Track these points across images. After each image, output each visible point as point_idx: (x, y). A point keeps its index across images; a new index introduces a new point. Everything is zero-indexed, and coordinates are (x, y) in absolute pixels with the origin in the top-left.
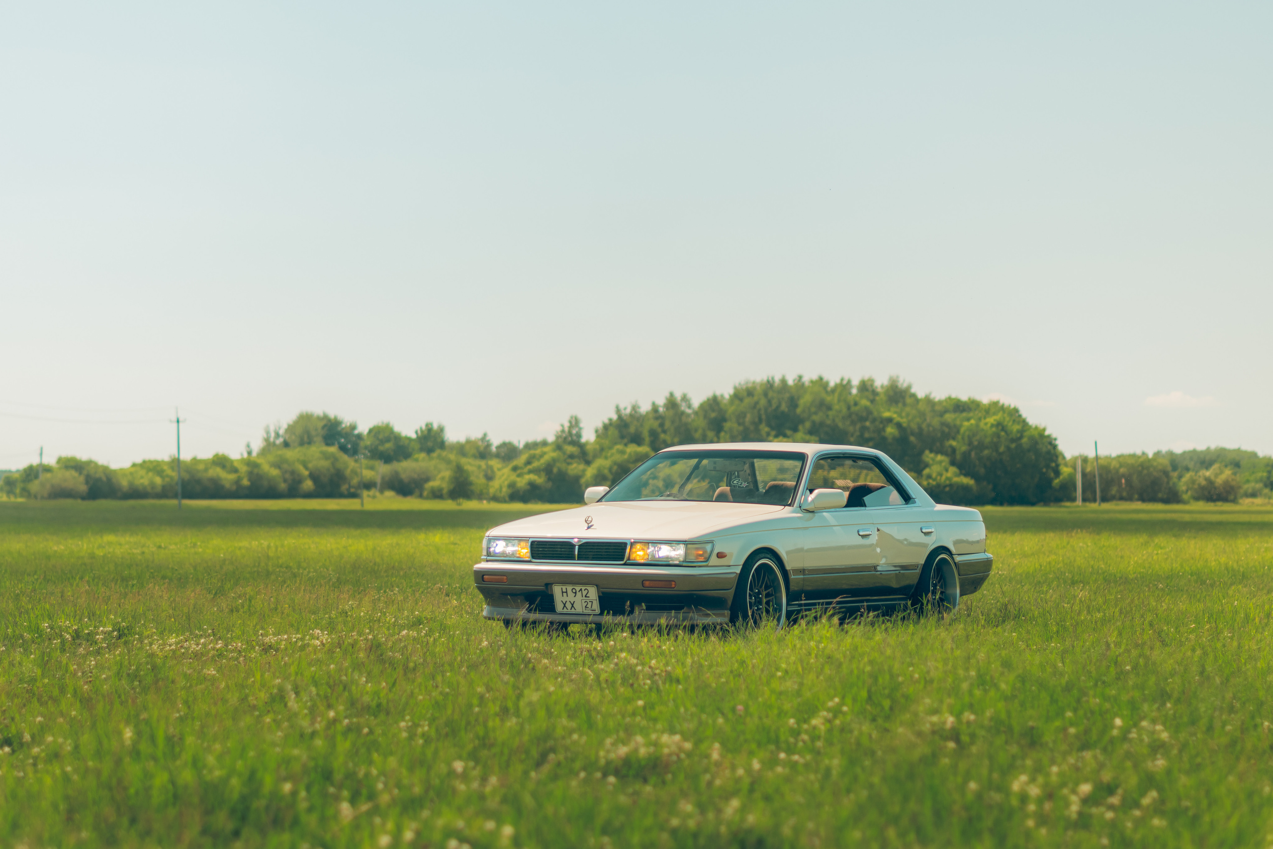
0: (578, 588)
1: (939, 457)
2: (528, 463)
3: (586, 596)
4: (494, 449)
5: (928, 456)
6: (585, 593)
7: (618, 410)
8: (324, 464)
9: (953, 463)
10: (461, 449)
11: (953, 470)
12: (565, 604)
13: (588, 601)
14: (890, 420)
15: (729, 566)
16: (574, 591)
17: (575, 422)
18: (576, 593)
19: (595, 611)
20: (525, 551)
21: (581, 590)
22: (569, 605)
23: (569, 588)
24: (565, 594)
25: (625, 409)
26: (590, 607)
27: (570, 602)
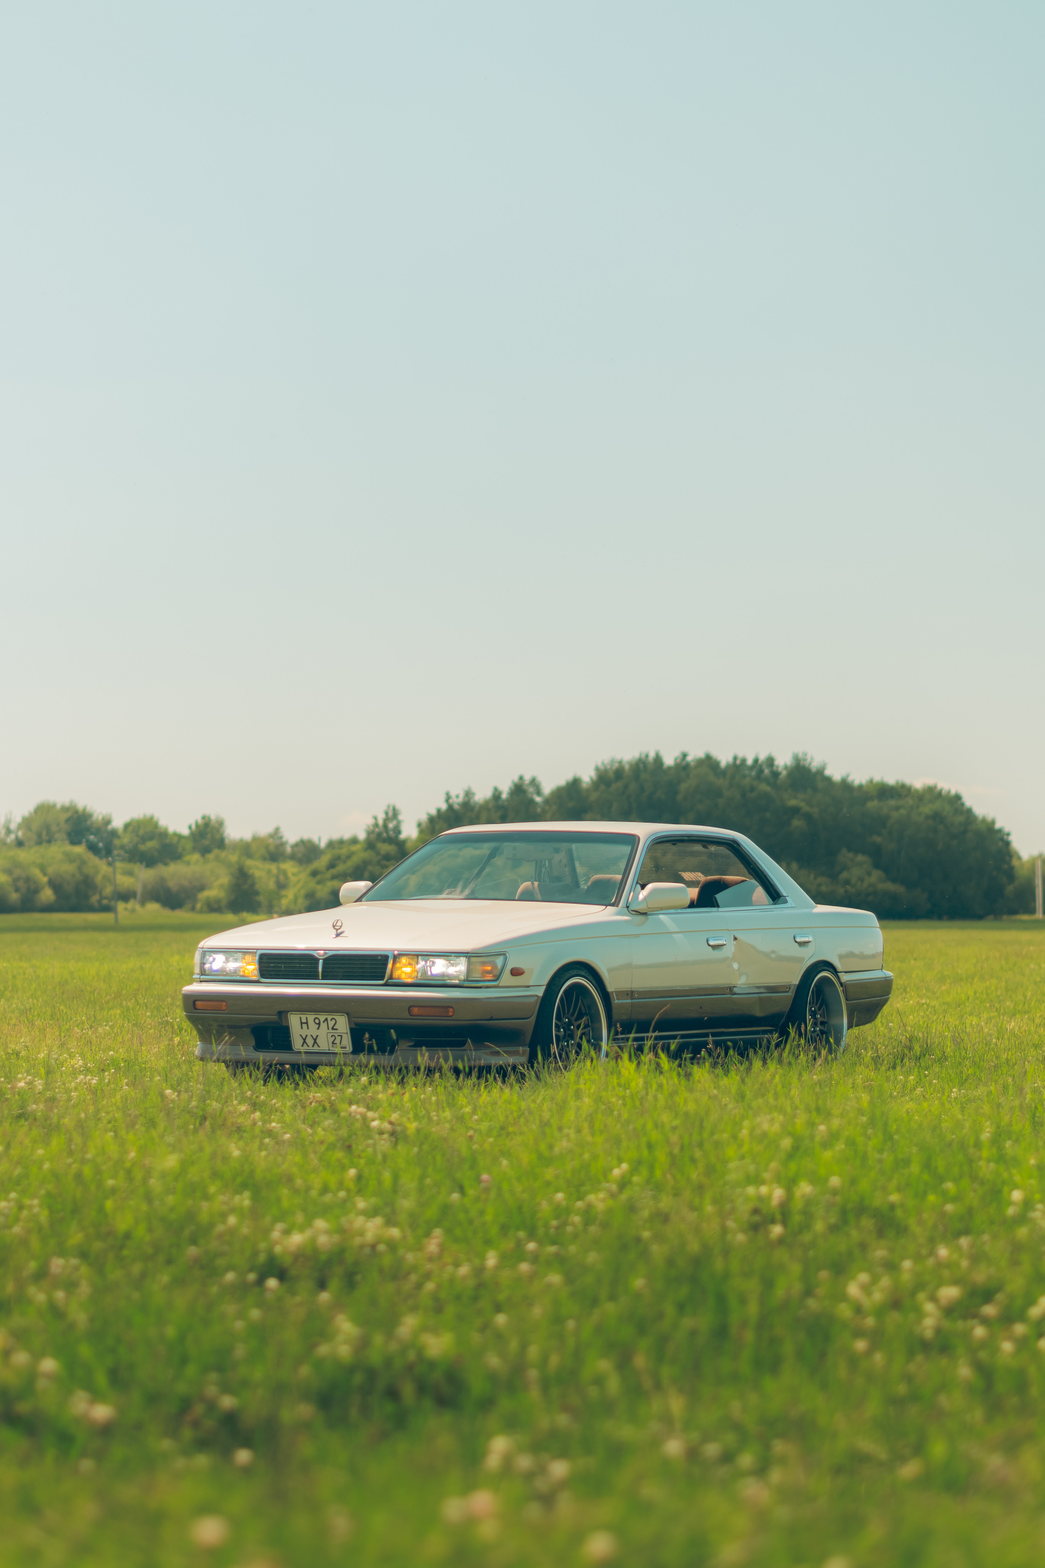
0: (322, 1018)
1: (860, 858)
2: (332, 865)
3: (333, 1029)
4: (289, 850)
5: (845, 856)
6: (331, 1024)
7: (448, 798)
8: (68, 869)
9: (877, 866)
10: (246, 849)
11: (877, 874)
12: (304, 1040)
13: (336, 1035)
14: (796, 811)
15: (528, 987)
16: (317, 1021)
17: (393, 814)
18: (319, 1024)
19: (345, 1048)
20: (251, 968)
21: (326, 1019)
22: (310, 1041)
23: (311, 1017)
24: (305, 1026)
25: (457, 796)
26: (338, 1044)
27: (311, 1035)
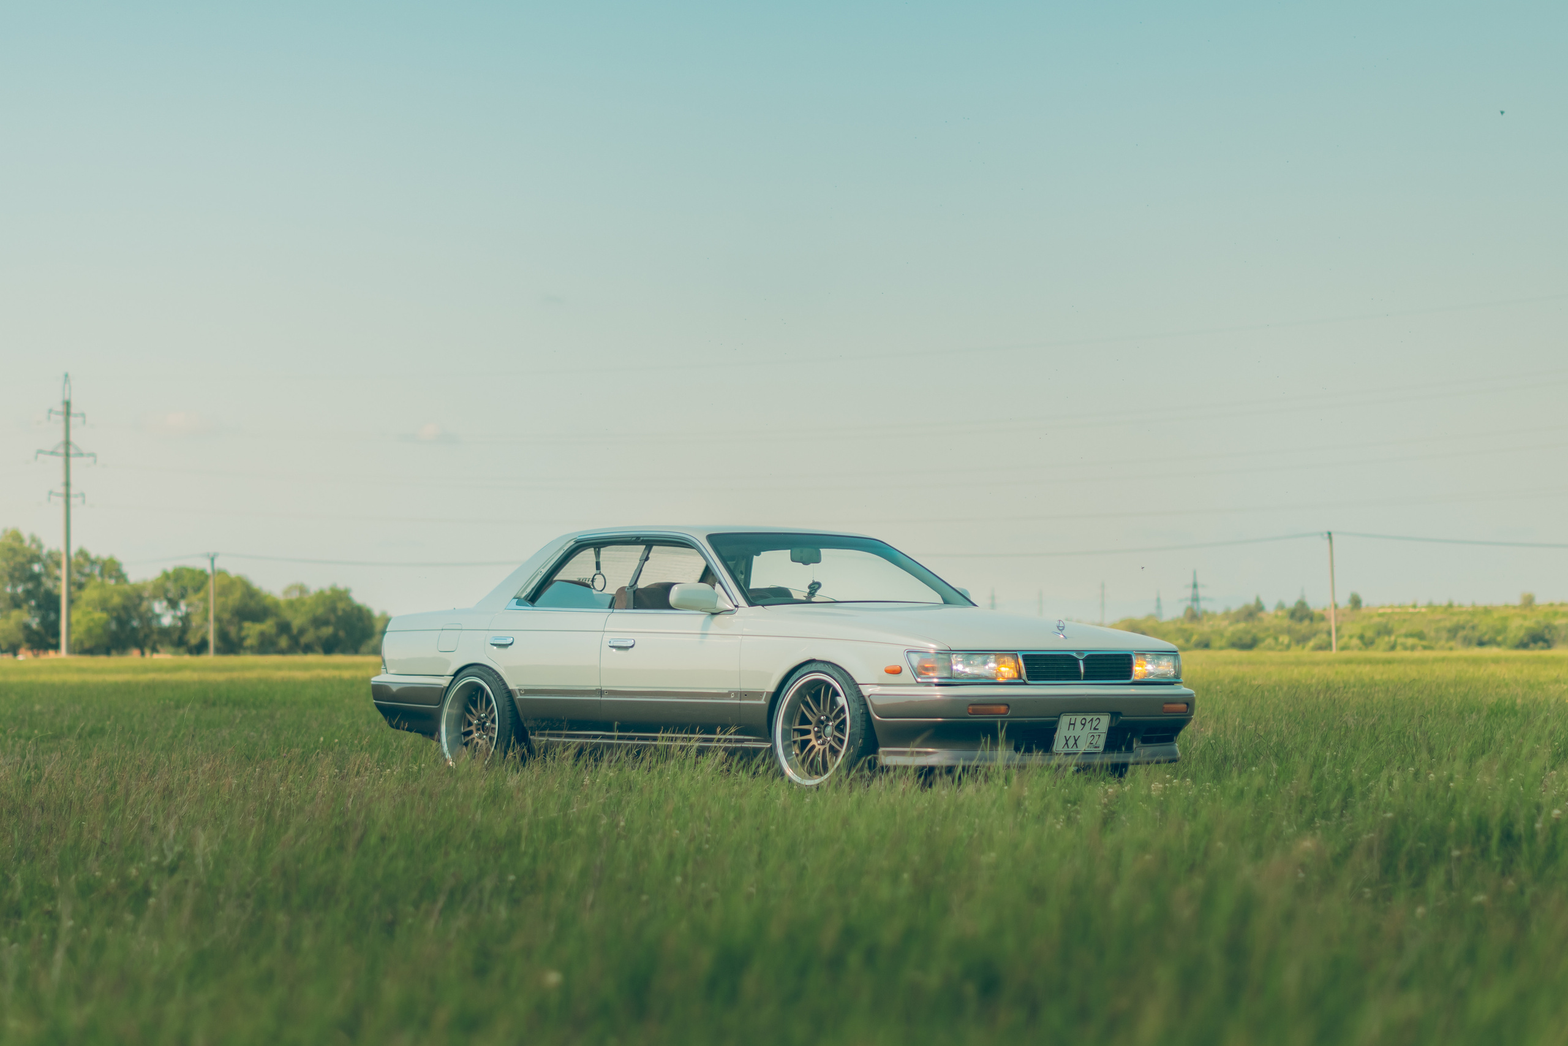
0: (1088, 718)
3: (1095, 728)
6: (1095, 723)
13: (1095, 735)
16: (1083, 722)
18: (1084, 725)
19: (1099, 747)
21: (1092, 720)
22: (1071, 742)
23: (1079, 718)
24: (1072, 727)
26: (1094, 744)
27: (1074, 736)
